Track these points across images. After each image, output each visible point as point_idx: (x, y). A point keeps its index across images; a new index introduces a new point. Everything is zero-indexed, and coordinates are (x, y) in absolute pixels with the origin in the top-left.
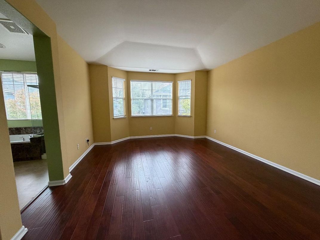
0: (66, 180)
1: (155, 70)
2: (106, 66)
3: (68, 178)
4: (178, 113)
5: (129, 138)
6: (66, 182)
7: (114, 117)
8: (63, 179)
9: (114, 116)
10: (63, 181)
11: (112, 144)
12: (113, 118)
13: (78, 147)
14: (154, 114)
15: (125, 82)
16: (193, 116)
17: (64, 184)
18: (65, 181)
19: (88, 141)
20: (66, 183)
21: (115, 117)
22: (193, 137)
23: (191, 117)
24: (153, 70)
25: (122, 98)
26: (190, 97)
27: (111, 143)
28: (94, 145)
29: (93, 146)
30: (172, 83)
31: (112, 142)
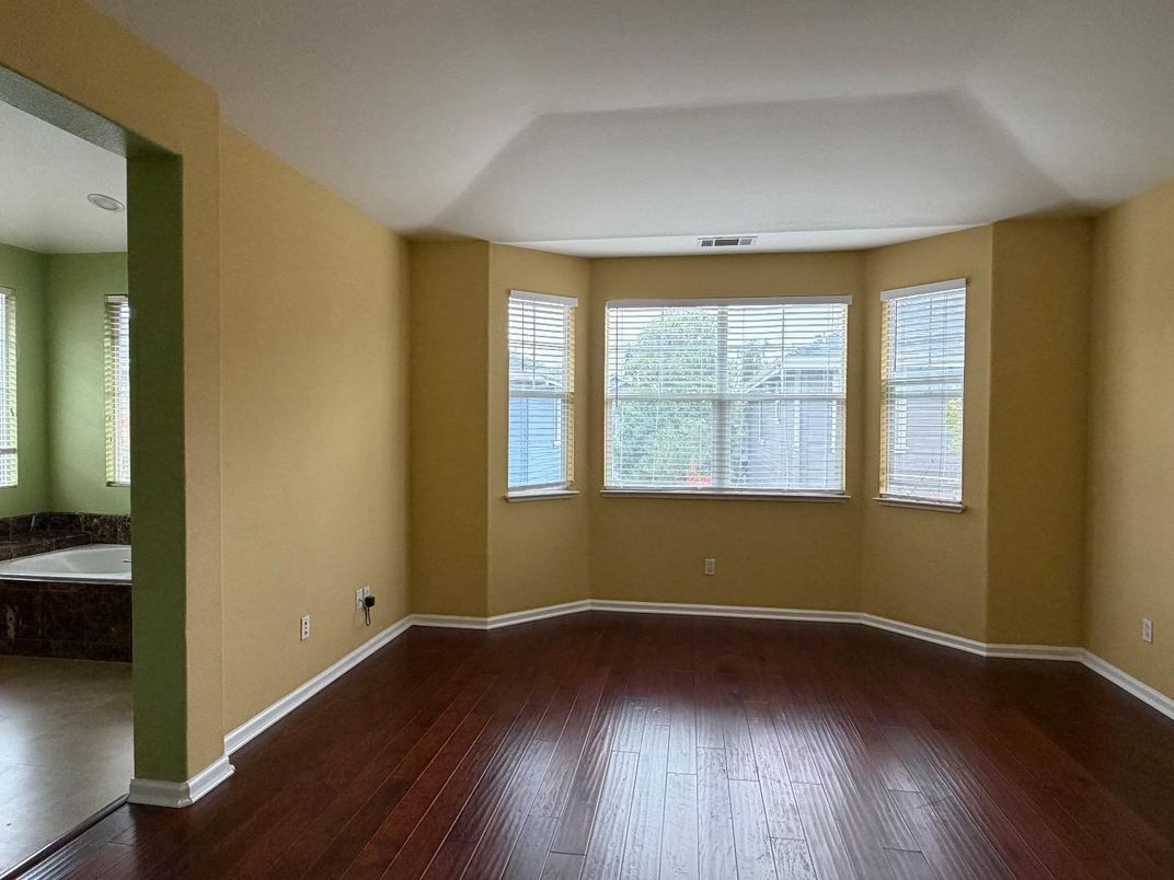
0: (197, 786)
1: (735, 242)
2: (481, 244)
3: (206, 779)
4: (879, 485)
5: (585, 605)
6: (195, 797)
7: (508, 490)
8: (182, 776)
9: (510, 485)
10: (182, 787)
11: (489, 627)
12: (506, 499)
13: (307, 628)
14: (728, 484)
15: (575, 314)
16: (982, 505)
17: (180, 803)
18: (188, 791)
19: (369, 602)
20: (194, 800)
21: (515, 489)
22: (979, 649)
23: (964, 510)
24: (719, 243)
25: (557, 396)
26: (959, 387)
27: (486, 623)
28: (408, 625)
29: (401, 631)
30: (845, 306)
31: (489, 619)
